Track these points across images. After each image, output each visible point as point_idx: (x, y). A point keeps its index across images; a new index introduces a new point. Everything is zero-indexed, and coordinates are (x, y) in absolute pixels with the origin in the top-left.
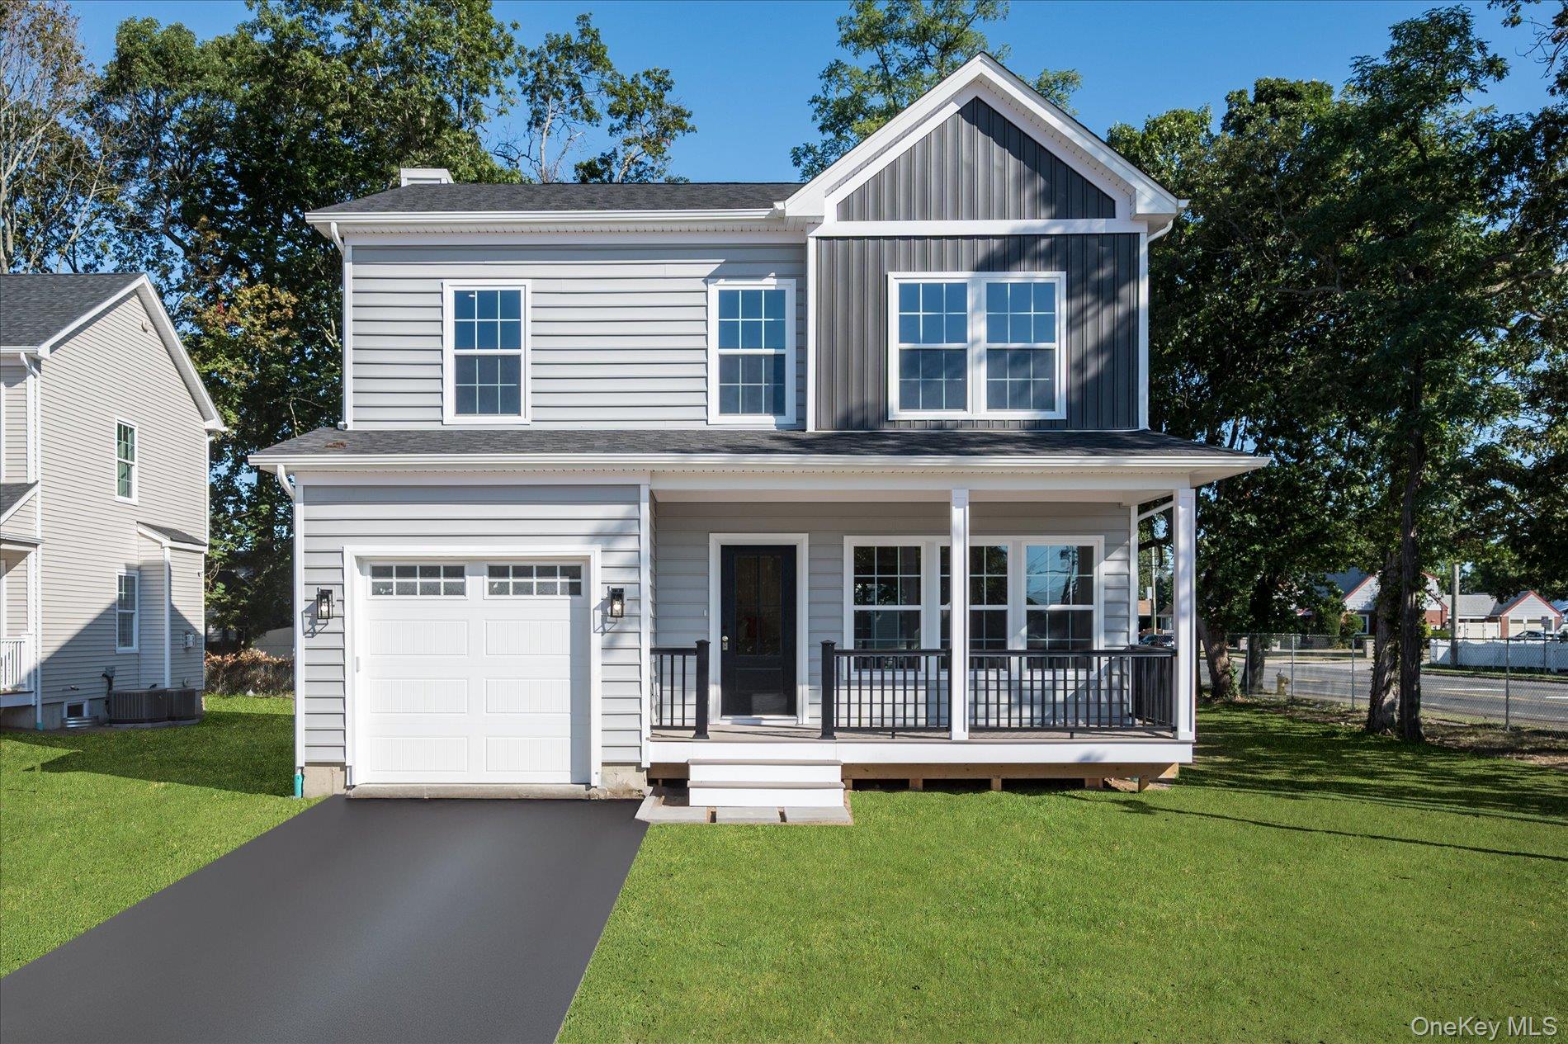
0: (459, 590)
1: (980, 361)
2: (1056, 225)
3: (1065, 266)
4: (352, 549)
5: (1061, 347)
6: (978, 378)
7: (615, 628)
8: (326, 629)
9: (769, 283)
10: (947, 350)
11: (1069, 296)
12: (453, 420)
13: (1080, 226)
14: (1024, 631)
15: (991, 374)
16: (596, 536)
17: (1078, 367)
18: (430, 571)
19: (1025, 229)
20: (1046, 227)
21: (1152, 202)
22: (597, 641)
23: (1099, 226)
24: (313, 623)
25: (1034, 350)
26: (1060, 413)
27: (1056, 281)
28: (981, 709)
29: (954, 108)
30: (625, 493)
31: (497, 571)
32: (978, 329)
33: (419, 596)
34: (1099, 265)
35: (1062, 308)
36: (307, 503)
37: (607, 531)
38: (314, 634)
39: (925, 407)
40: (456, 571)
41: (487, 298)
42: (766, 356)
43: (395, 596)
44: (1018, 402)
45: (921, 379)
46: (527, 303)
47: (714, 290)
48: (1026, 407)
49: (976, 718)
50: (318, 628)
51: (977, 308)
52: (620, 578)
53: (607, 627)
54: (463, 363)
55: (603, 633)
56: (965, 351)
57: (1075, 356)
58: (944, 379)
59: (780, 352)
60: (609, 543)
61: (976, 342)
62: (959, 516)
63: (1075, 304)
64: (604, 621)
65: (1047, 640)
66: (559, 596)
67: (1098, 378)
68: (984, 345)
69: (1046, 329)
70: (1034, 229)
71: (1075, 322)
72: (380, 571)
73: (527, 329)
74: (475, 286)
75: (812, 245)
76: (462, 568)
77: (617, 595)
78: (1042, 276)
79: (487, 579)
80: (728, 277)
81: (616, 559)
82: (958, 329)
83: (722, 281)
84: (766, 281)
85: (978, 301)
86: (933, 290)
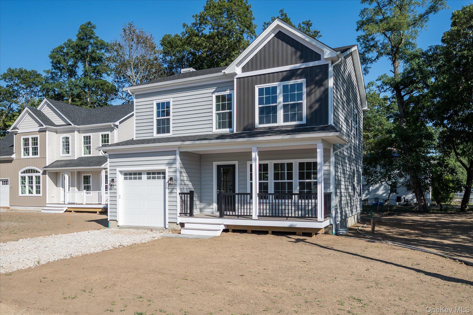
0: (140, 178)
1: (281, 109)
2: (302, 65)
3: (305, 77)
4: (118, 169)
5: (304, 102)
6: (280, 113)
7: (171, 187)
8: (114, 188)
9: (228, 92)
10: (272, 106)
11: (307, 87)
12: (156, 135)
13: (311, 64)
14: (298, 188)
15: (284, 112)
16: (168, 164)
17: (310, 107)
18: (135, 174)
19: (294, 68)
20: (301, 66)
21: (330, 54)
22: (167, 191)
23: (316, 63)
24: (111, 187)
25: (297, 103)
26: (304, 122)
27: (303, 82)
28: (262, 210)
29: (273, 35)
30: (173, 153)
31: (148, 173)
32: (280, 99)
33: (133, 180)
34: (317, 75)
35: (305, 90)
36: (110, 158)
37: (170, 163)
38: (111, 189)
39: (266, 123)
40: (140, 174)
41: (163, 104)
42: (228, 112)
43: (128, 180)
44: (293, 119)
45: (265, 115)
46: (171, 104)
47: (214, 96)
48: (295, 121)
49: (260, 213)
50: (112, 188)
51: (280, 93)
52: (172, 174)
53: (170, 187)
54: (158, 121)
55: (169, 189)
56: (276, 106)
57: (309, 105)
58: (271, 115)
59: (231, 111)
60: (171, 165)
61: (280, 103)
62: (255, 155)
63: (309, 89)
64: (169, 186)
65: (306, 191)
66: (161, 180)
67: (316, 111)
68: (282, 104)
69: (300, 97)
70: (297, 67)
71: (309, 94)
72: (126, 174)
73: (171, 111)
74: (161, 101)
75: (235, 80)
76: (141, 173)
77: (171, 179)
78: (299, 81)
79: (146, 176)
80: (217, 92)
81: (172, 170)
82: (275, 99)
83: (216, 93)
84: (227, 92)
85: (280, 91)
86: (268, 89)
